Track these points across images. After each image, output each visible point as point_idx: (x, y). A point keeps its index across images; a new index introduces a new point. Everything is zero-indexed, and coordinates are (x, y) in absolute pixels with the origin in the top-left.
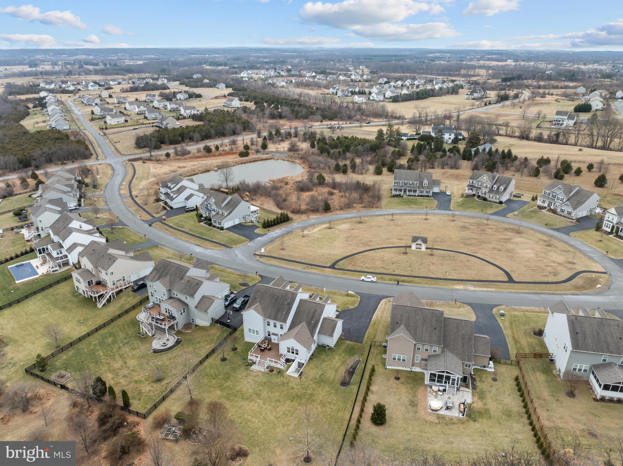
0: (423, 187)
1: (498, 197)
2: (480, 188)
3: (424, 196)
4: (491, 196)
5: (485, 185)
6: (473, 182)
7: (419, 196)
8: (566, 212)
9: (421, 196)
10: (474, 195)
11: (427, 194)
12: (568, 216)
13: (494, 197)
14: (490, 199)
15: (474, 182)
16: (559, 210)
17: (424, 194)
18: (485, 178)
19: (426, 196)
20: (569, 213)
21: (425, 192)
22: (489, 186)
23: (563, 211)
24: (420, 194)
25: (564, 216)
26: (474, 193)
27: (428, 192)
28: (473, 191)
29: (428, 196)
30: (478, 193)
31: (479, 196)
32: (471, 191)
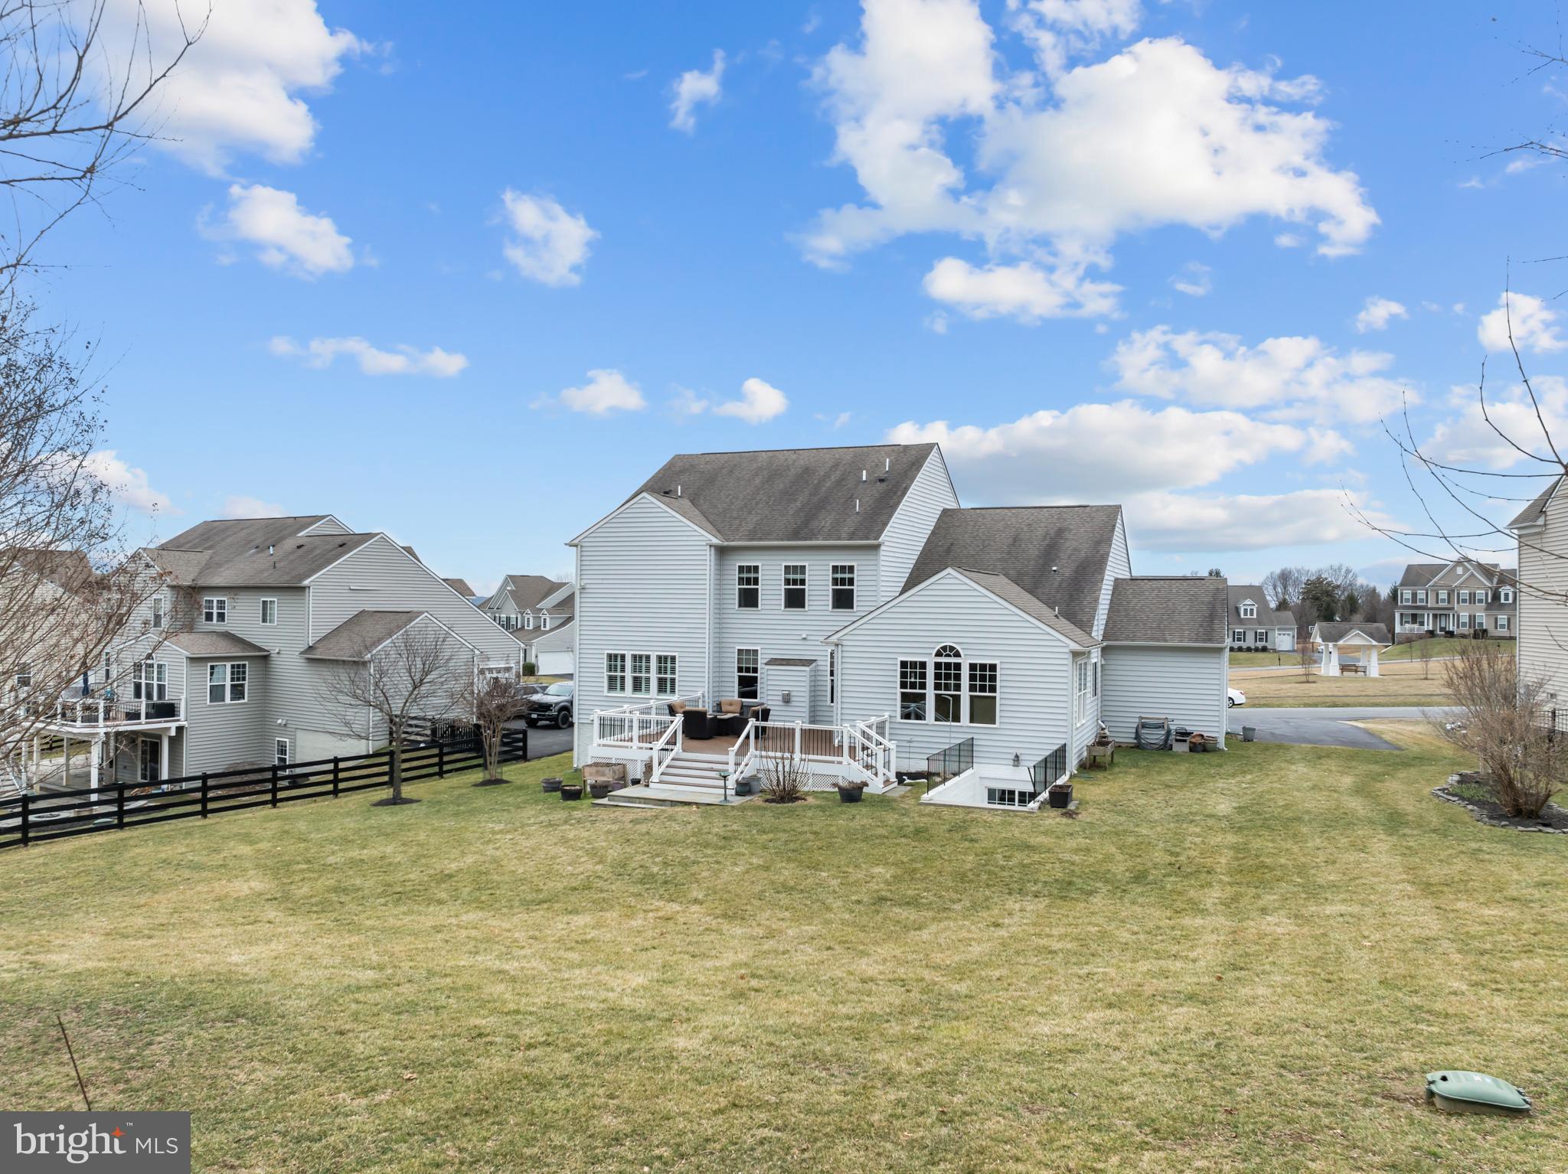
0: (1241, 622)
2: (1451, 609)
3: (1249, 649)
4: (1502, 618)
5: (1465, 592)
6: (1414, 595)
9: (1240, 649)
10: (1431, 634)
11: (1260, 644)
15: (1421, 594)
17: (1250, 642)
18: (1459, 570)
19: (1257, 650)
21: (1250, 637)
22: (1480, 593)
24: (1237, 644)
26: (1429, 626)
27: (1264, 637)
28: (1422, 624)
29: (1264, 649)
30: (1442, 629)
31: (1450, 634)
32: (1416, 626)
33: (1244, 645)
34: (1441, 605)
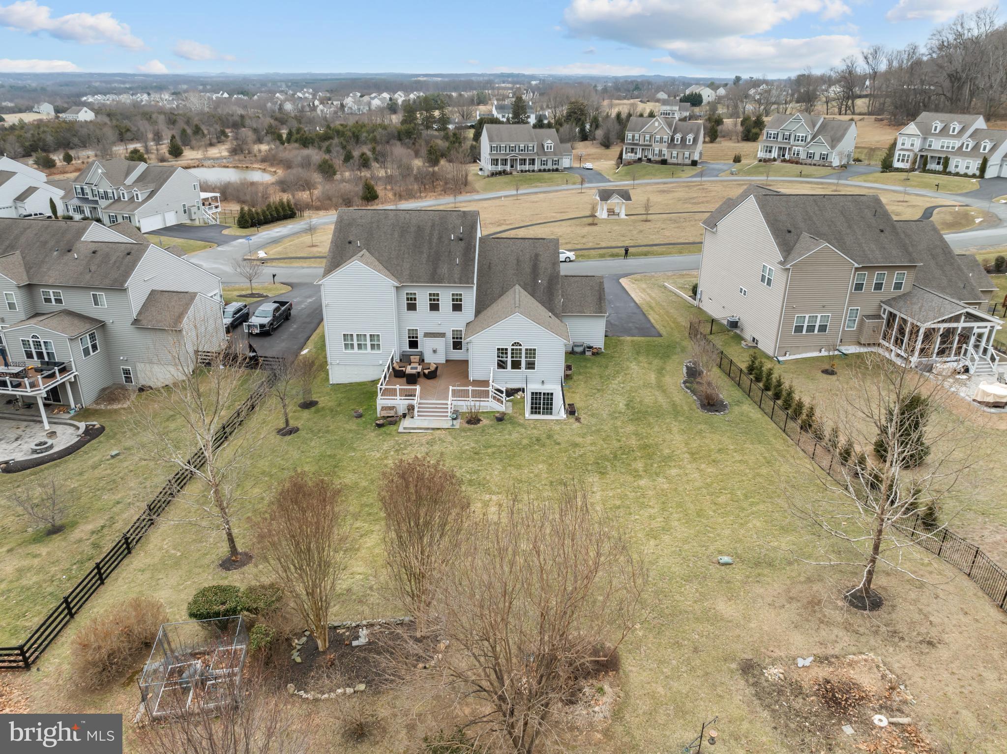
0: (545, 154)
1: (687, 154)
2: (651, 146)
3: (549, 170)
4: (675, 153)
5: (658, 137)
6: (633, 137)
7: (540, 171)
8: (817, 157)
9: (545, 170)
10: (640, 160)
11: (555, 167)
12: (821, 162)
13: (681, 156)
14: (674, 161)
15: (637, 136)
16: (803, 156)
17: (549, 166)
18: (657, 124)
19: (553, 170)
20: (824, 157)
21: (550, 163)
22: (665, 137)
23: (811, 156)
24: (543, 167)
25: (815, 165)
26: (639, 156)
27: (556, 162)
28: (636, 153)
29: (557, 170)
30: (646, 156)
31: (649, 160)
32: (633, 155)
33: (547, 168)
34: (646, 143)
